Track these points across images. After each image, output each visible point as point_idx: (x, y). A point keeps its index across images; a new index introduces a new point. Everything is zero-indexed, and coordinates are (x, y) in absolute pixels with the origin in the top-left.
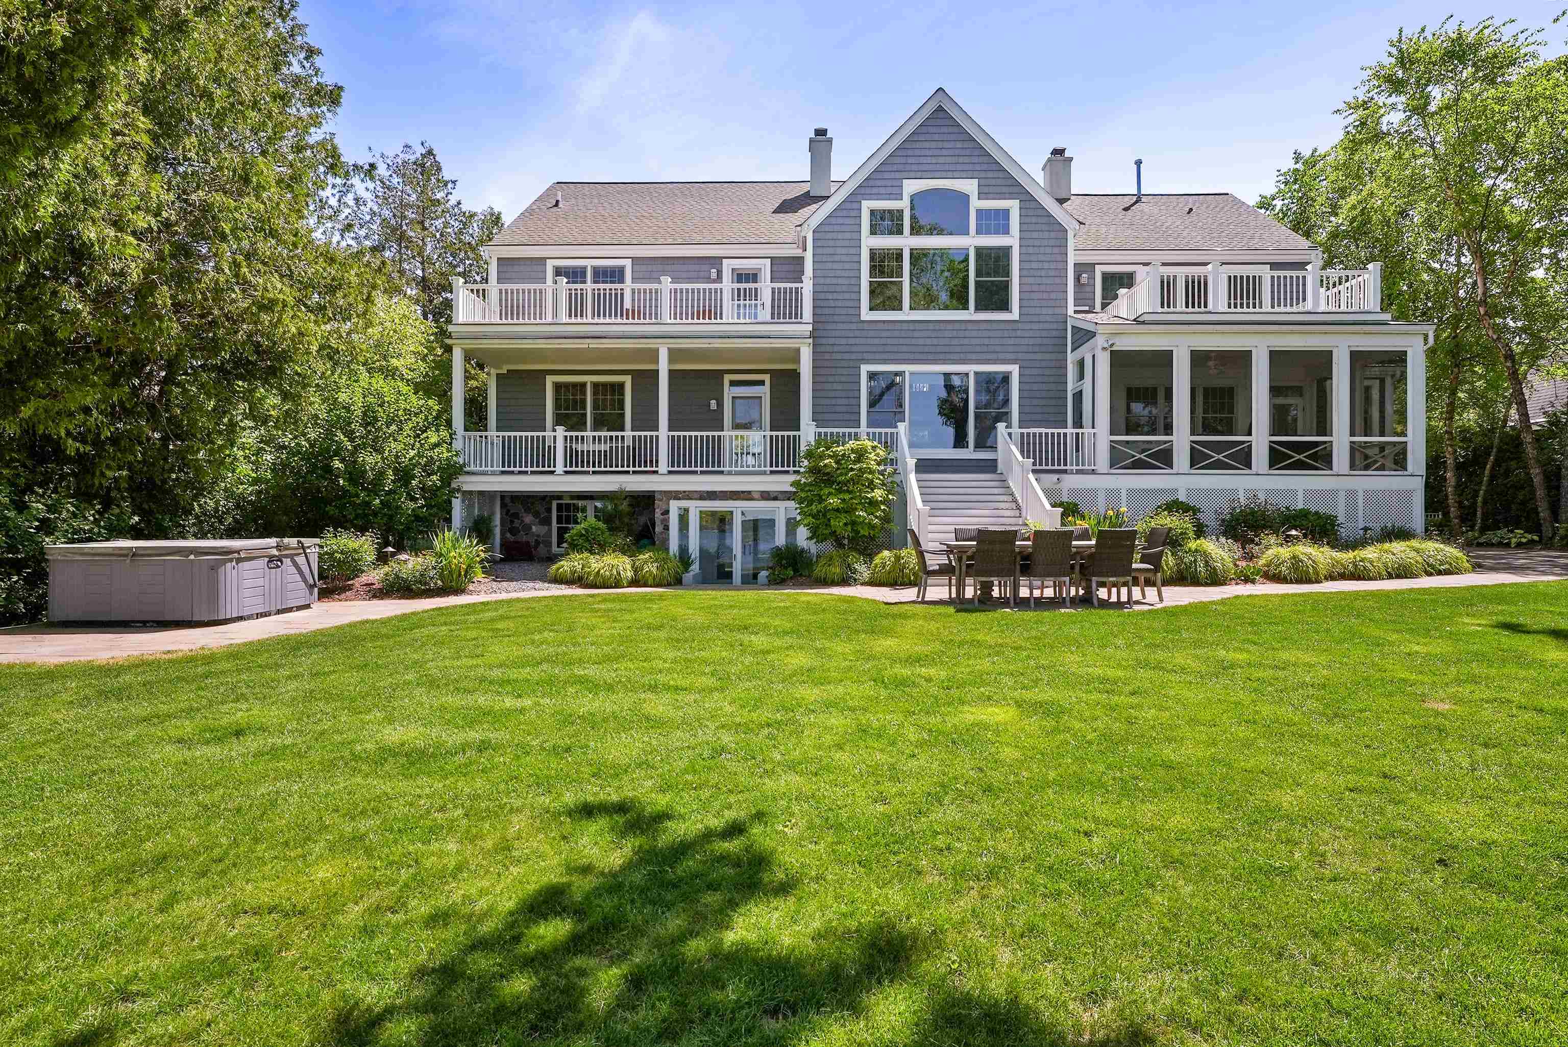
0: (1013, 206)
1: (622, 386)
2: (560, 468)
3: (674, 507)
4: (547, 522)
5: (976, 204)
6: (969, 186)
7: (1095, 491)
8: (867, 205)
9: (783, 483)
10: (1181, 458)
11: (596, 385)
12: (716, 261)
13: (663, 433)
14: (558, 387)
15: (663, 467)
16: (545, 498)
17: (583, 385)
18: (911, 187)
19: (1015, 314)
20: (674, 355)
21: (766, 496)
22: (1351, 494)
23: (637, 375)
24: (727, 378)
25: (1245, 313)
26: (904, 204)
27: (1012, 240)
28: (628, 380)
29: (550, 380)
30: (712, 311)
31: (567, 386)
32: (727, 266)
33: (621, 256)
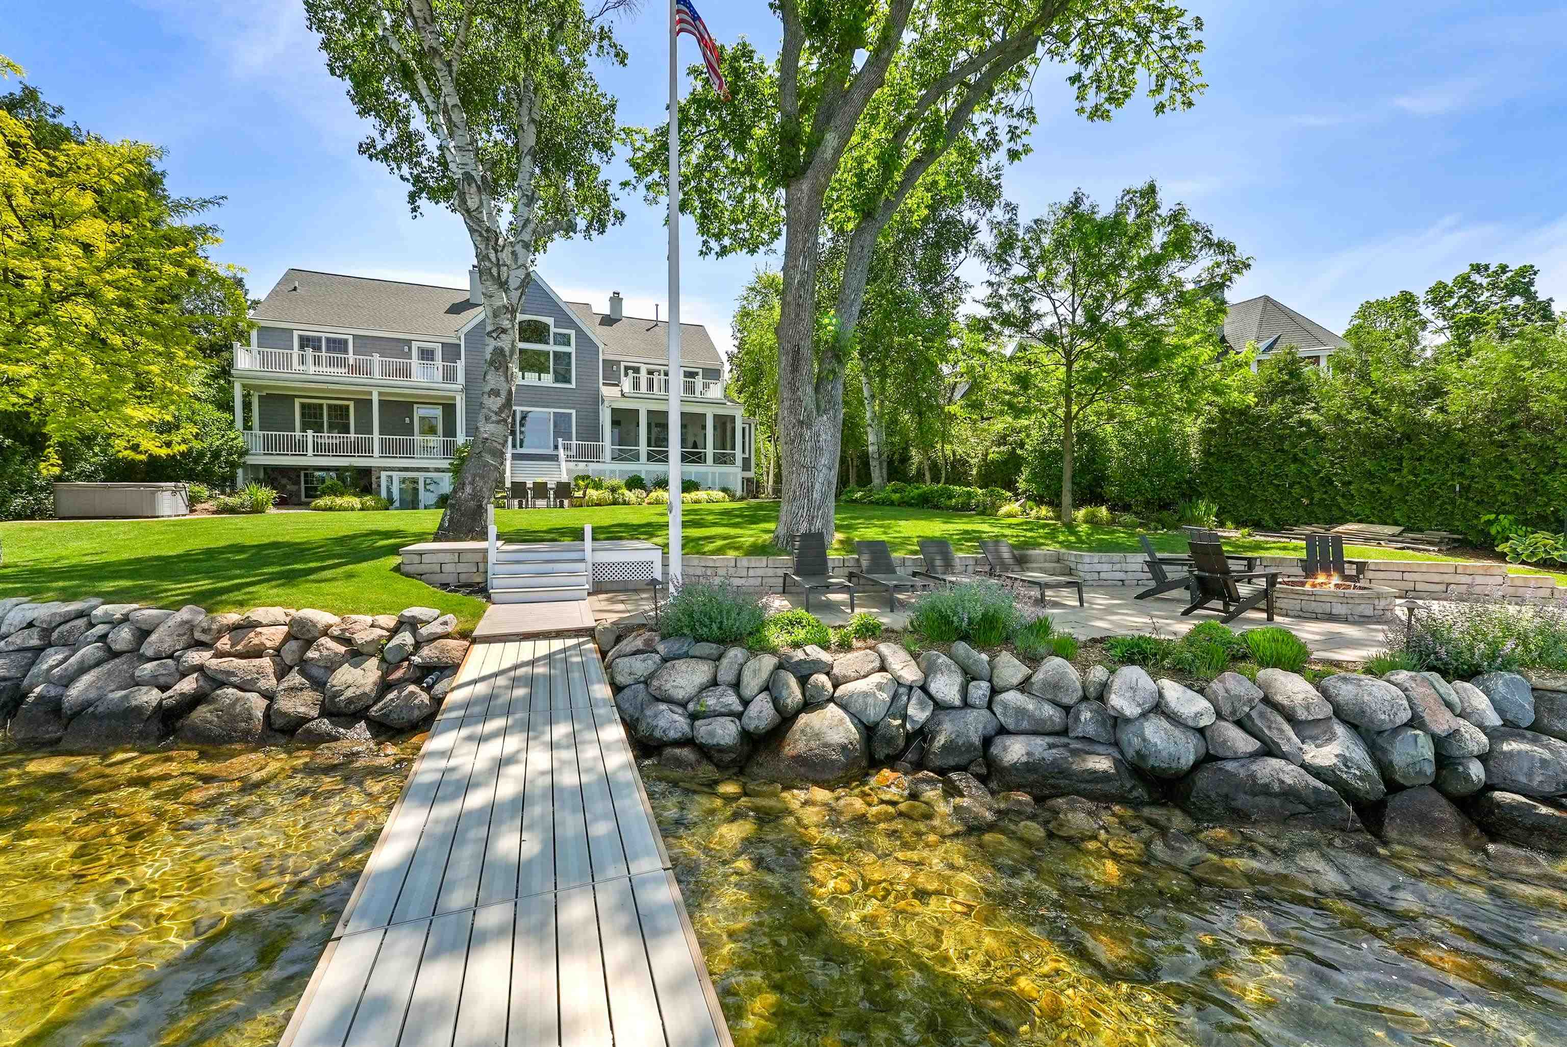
0: (572, 333)
1: (347, 407)
2: (310, 452)
3: (384, 474)
4: (298, 483)
5: (553, 330)
6: (550, 321)
7: (604, 471)
9: (445, 464)
10: (643, 456)
11: (329, 406)
12: (408, 342)
13: (376, 436)
14: (303, 406)
15: (376, 453)
16: (297, 470)
17: (321, 406)
19: (573, 386)
20: (382, 395)
21: (437, 470)
22: (713, 474)
23: (357, 402)
24: (416, 406)
27: (572, 349)
28: (352, 405)
29: (297, 402)
30: (406, 372)
31: (309, 405)
32: (415, 345)
33: (345, 333)
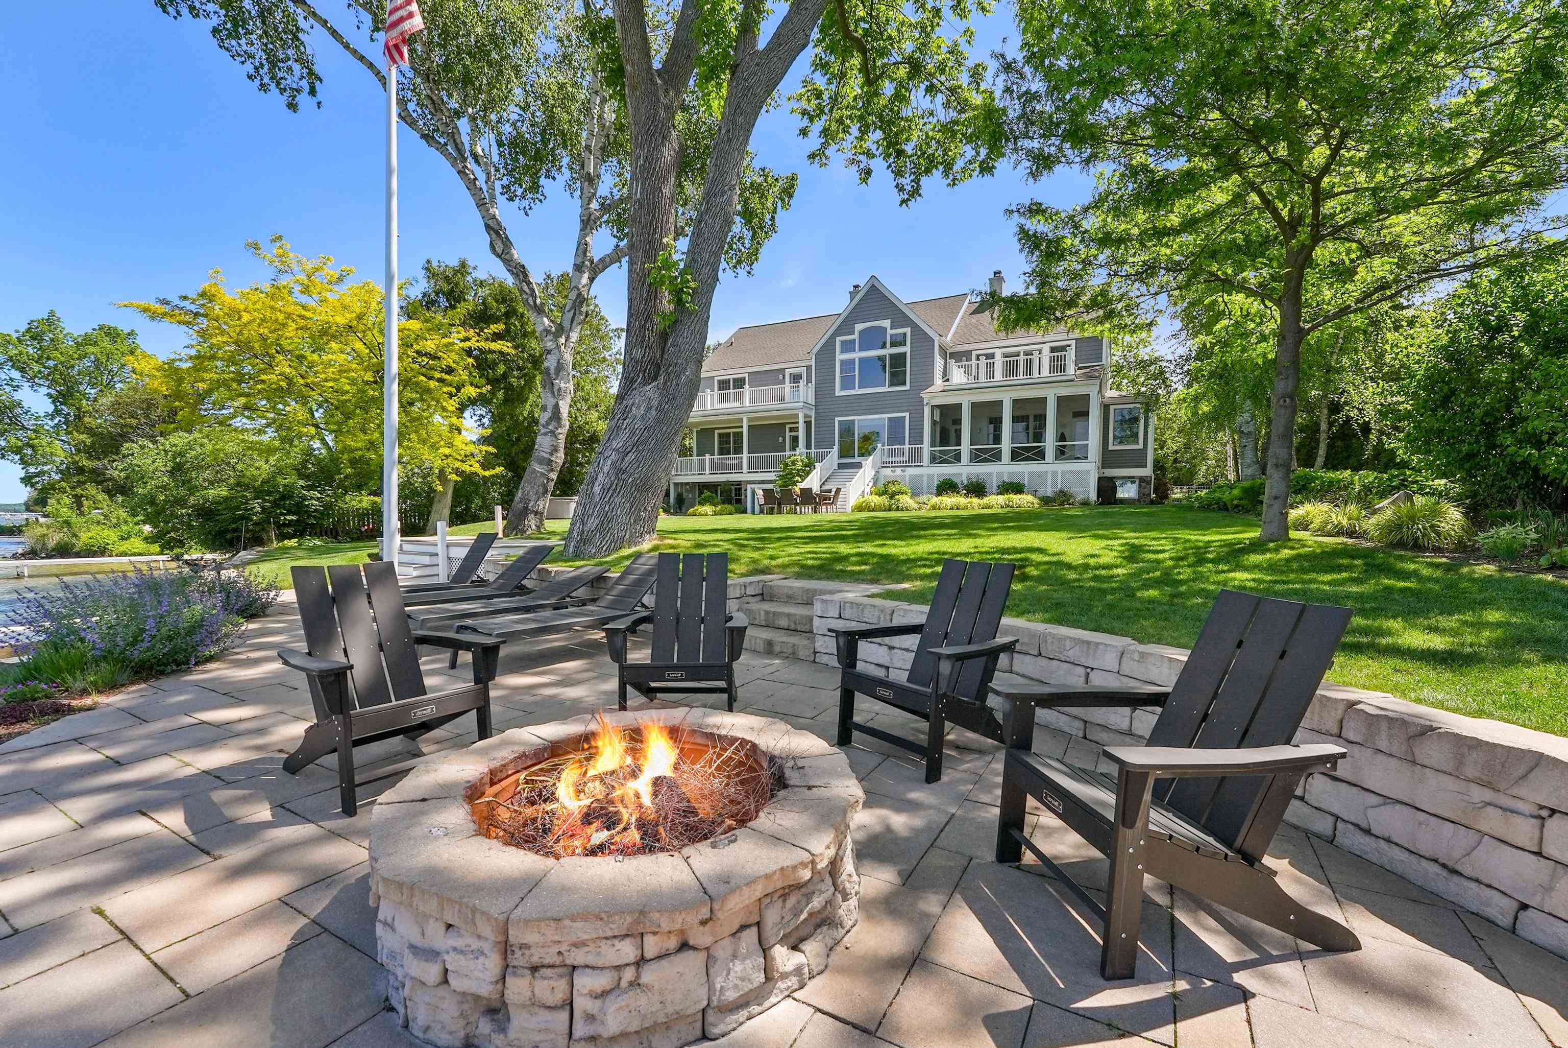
0: (908, 331)
2: (707, 472)
5: (890, 332)
6: (887, 323)
7: (922, 476)
8: (839, 339)
10: (965, 457)
11: (733, 433)
12: (783, 371)
13: (745, 455)
14: (720, 435)
15: (745, 470)
17: (729, 434)
18: (859, 327)
19: (907, 387)
20: (749, 419)
22: (1055, 474)
24: (788, 426)
25: (1014, 380)
26: (856, 336)
27: (907, 348)
29: (716, 432)
30: (780, 397)
31: (723, 434)
32: (788, 372)
33: (743, 373)
